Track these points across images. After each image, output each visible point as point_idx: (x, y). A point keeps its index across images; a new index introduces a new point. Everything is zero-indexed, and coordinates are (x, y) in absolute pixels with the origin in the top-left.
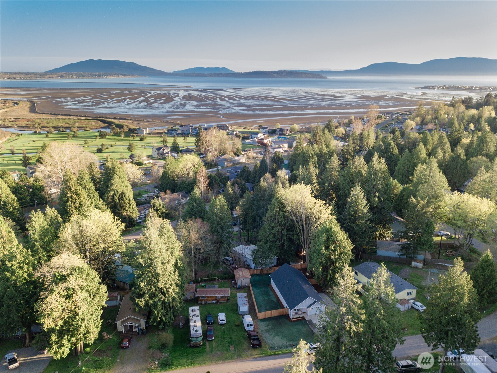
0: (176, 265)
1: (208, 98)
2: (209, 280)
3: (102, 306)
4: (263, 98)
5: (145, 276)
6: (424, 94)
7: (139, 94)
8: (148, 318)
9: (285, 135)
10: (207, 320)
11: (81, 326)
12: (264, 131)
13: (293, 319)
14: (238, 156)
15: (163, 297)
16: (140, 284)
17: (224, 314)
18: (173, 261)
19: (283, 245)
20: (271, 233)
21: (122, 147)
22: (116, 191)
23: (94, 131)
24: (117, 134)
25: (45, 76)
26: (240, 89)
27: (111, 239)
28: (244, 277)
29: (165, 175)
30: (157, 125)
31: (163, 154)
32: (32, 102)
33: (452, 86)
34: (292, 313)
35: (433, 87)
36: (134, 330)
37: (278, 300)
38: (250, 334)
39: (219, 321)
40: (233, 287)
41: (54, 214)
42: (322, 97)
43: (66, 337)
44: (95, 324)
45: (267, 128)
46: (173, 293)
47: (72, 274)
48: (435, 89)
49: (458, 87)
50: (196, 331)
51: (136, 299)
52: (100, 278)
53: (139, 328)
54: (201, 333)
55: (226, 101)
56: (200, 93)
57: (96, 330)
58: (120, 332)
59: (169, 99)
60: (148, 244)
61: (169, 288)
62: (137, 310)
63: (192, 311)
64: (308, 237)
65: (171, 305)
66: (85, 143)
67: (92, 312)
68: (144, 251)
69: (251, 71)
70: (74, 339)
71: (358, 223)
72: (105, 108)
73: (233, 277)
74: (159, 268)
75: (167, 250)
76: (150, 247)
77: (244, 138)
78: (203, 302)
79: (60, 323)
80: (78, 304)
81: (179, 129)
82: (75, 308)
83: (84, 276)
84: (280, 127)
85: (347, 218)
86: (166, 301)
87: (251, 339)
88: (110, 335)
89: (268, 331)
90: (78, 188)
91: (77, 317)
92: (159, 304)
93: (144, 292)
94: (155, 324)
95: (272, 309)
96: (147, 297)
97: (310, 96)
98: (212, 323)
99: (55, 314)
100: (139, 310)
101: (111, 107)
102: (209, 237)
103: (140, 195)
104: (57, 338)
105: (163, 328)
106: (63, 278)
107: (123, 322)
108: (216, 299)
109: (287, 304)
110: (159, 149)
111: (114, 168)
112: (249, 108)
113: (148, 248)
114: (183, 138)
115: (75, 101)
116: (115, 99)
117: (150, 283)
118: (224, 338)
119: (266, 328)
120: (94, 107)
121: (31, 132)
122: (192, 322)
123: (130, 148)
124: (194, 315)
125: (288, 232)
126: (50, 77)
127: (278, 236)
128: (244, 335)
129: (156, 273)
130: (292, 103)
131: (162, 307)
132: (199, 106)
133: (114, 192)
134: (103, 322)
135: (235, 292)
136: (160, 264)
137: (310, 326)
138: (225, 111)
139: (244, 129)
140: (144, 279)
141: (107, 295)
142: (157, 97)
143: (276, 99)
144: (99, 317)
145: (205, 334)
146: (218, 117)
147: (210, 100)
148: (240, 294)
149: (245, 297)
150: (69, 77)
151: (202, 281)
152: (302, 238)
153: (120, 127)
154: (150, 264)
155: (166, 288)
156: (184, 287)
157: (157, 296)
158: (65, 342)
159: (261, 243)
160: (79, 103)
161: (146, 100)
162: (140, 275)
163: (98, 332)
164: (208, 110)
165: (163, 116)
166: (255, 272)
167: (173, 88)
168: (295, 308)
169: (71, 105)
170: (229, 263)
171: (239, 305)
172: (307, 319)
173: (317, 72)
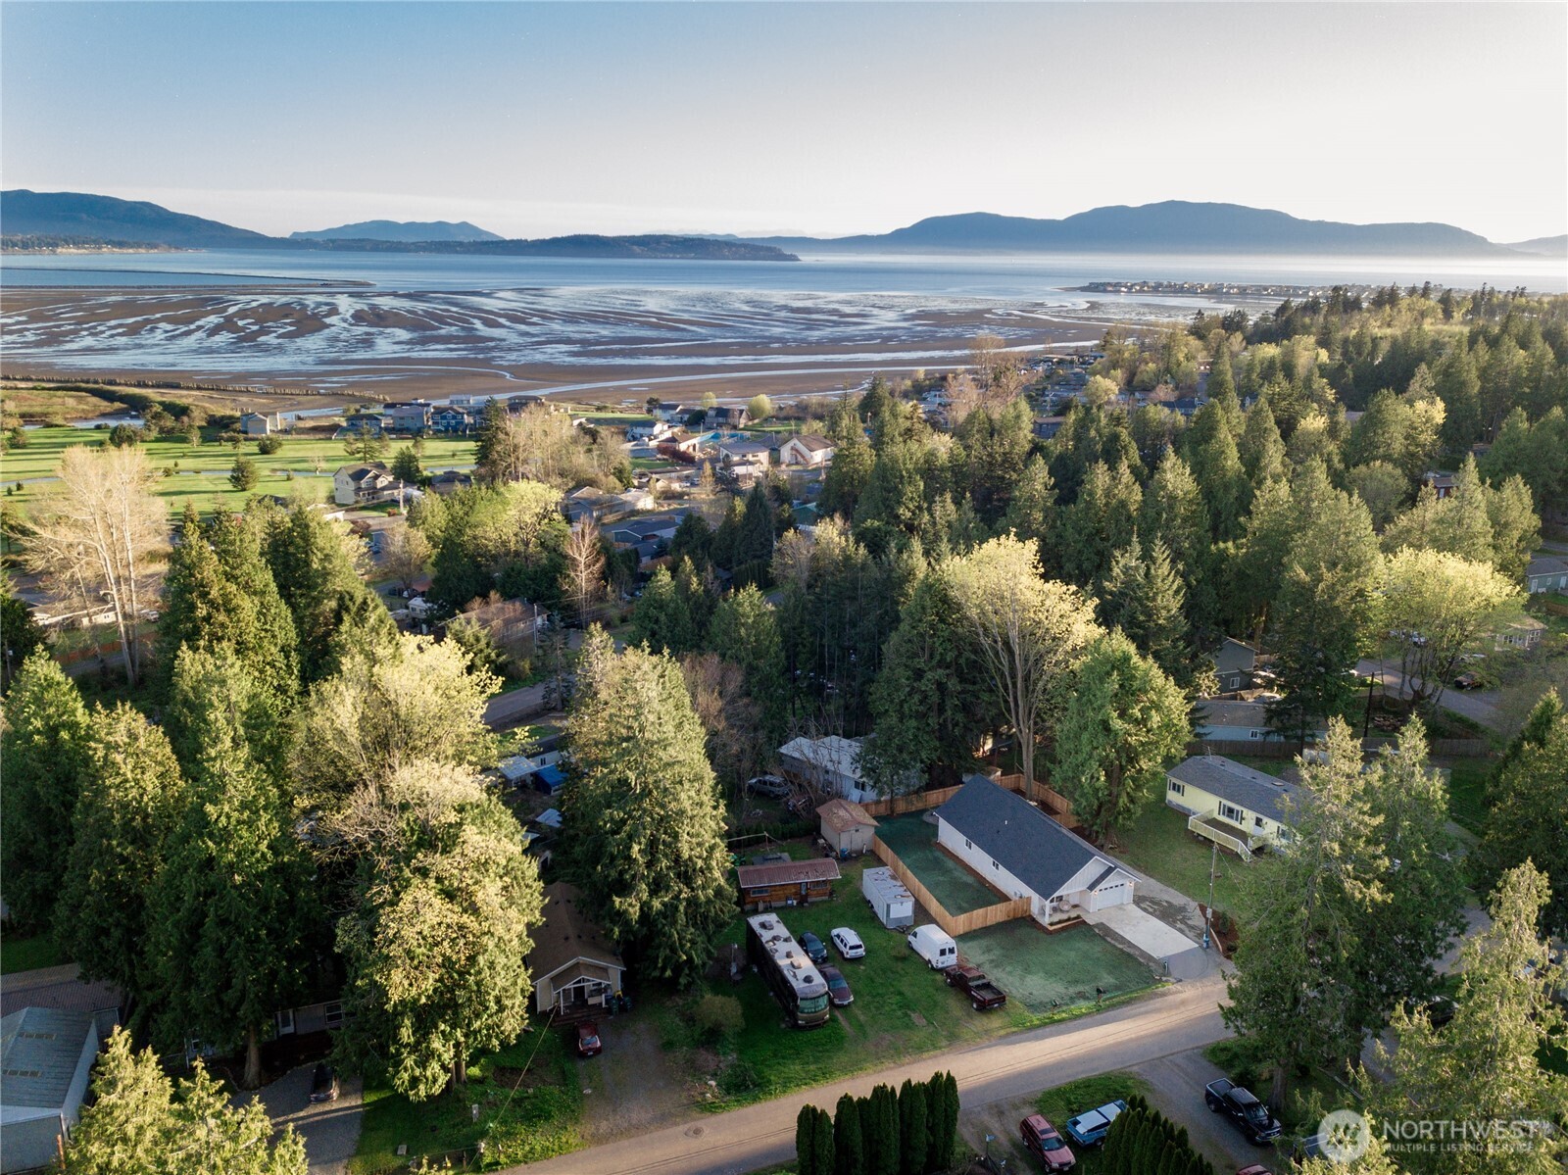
1: (442, 320)
4: (621, 318)
9: (733, 427)
12: (669, 417)
13: (1051, 924)
14: (625, 489)
15: (686, 889)
17: (848, 931)
20: (913, 690)
21: (205, 475)
24: (171, 436)
26: (538, 292)
28: (856, 825)
30: (299, 403)
31: (374, 491)
34: (1046, 911)
36: (592, 1001)
37: (981, 880)
38: (959, 976)
40: (829, 855)
45: (675, 407)
49: (1182, 286)
50: (808, 979)
51: (614, 897)
54: (823, 985)
55: (503, 326)
56: (407, 304)
59: (309, 323)
63: (761, 927)
73: (814, 830)
78: (761, 906)
81: (383, 415)
84: (716, 405)
87: (967, 989)
89: (997, 964)
90: (228, 590)
94: (668, 974)
98: (825, 960)
104: (416, 1033)
107: (557, 981)
108: (797, 894)
109: (1028, 883)
110: (358, 475)
112: (586, 346)
114: (410, 443)
118: (882, 995)
119: (989, 957)
122: (781, 958)
123: (240, 478)
124: (775, 938)
125: (963, 686)
128: (935, 980)
129: (671, 813)
130: (718, 333)
132: (423, 341)
137: (1109, 939)
138: (513, 356)
139: (599, 409)
147: (451, 325)
148: (871, 871)
149: (892, 877)
152: (1010, 700)
153: (180, 412)
157: (671, 886)
161: (228, 325)
164: (454, 355)
165: (309, 375)
166: (873, 810)
167: (310, 285)
172: (1090, 922)
173: (763, 239)
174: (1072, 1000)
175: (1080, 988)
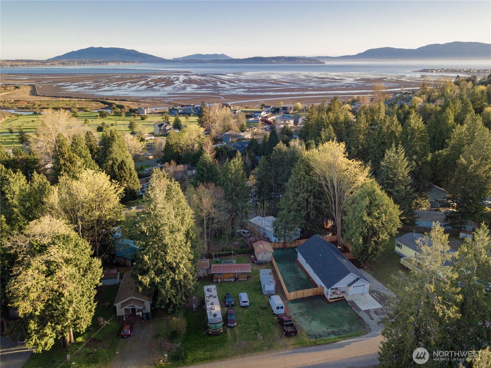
0: (187, 235)
1: (208, 82)
2: (225, 255)
3: (96, 285)
4: (263, 81)
5: (150, 248)
6: (422, 76)
7: (140, 79)
8: (154, 300)
9: (288, 113)
10: (225, 302)
11: (68, 310)
12: (267, 110)
13: (330, 299)
14: (243, 132)
15: (173, 274)
16: (143, 257)
17: (245, 294)
18: (184, 229)
19: (308, 214)
20: (295, 201)
21: (122, 126)
22: (115, 160)
23: (94, 111)
24: (117, 114)
25: (47, 63)
27: (107, 206)
28: (265, 251)
29: (168, 147)
30: (158, 105)
31: (165, 130)
32: (33, 86)
33: (450, 69)
34: (329, 293)
35: (432, 71)
36: (137, 314)
37: (309, 277)
38: (282, 319)
39: (241, 302)
40: (253, 262)
41: (43, 180)
42: (322, 80)
43: (49, 324)
44: (87, 307)
45: (269, 107)
46: (185, 269)
47: (54, 243)
48: (433, 72)
49: (456, 70)
50: (215, 315)
51: (139, 276)
52: (92, 250)
53: (144, 311)
54: (220, 318)
55: (226, 84)
56: (200, 77)
57: (88, 316)
58: (120, 317)
59: (169, 82)
60: (153, 207)
61: (180, 262)
62: (140, 289)
63: (208, 290)
64: (340, 204)
65: (182, 284)
66: (85, 123)
67: (83, 292)
68: (148, 217)
69: (250, 57)
70: (59, 327)
71: (397, 189)
72: (106, 91)
73: (252, 251)
74: (167, 238)
75: (175, 217)
76: (156, 212)
77: (248, 117)
78: (219, 280)
79: (40, 306)
80: (63, 282)
81: (180, 109)
82: (59, 287)
83: (71, 246)
84: (283, 106)
85: (385, 182)
86: (176, 278)
87: (283, 326)
88: (107, 321)
89: (302, 315)
90: (72, 155)
91: (63, 299)
92: (168, 282)
93: (149, 268)
94: (163, 307)
95: (304, 287)
96: (152, 273)
97: (309, 79)
98: (233, 306)
99: (33, 296)
100: (143, 290)
101: (112, 90)
102: (223, 205)
103: (142, 169)
104: (38, 326)
105: (172, 311)
106: (43, 249)
107: (123, 305)
108: (234, 277)
109: (323, 282)
110: (160, 126)
111: (113, 137)
112: (249, 89)
113: (152, 213)
114: (185, 117)
115: (76, 85)
116: (115, 83)
117: (155, 256)
118: (249, 324)
119: (300, 311)
120: (95, 90)
121: (31, 113)
122: (209, 305)
123: (131, 126)
124: (211, 296)
125: (315, 200)
126: (52, 65)
127: (303, 204)
128: (273, 319)
129: (163, 244)
131: (172, 285)
132: (200, 88)
133: (113, 160)
134: (97, 305)
135: (255, 268)
136: (168, 233)
137: (353, 308)
138: (226, 92)
139: (246, 108)
140: (148, 251)
141: (101, 270)
142: (156, 82)
143: (276, 82)
144: (92, 298)
145: (226, 319)
146: (219, 98)
147: (211, 83)
148: (264, 270)
149: (270, 274)
150: (70, 64)
151: (216, 256)
152: (333, 206)
153: (121, 107)
154: (156, 232)
155: (176, 262)
156: (196, 261)
157: (165, 273)
158: (48, 331)
159: (284, 212)
160: (80, 87)
161: (147, 84)
162: (144, 246)
163: (91, 317)
164: (208, 92)
165: (164, 97)
166: (277, 246)
168: (333, 287)
169: (72, 88)
170: (246, 235)
171: (263, 283)
172: (347, 300)
173: (314, 57)
174: (329, 334)
175: (334, 329)
